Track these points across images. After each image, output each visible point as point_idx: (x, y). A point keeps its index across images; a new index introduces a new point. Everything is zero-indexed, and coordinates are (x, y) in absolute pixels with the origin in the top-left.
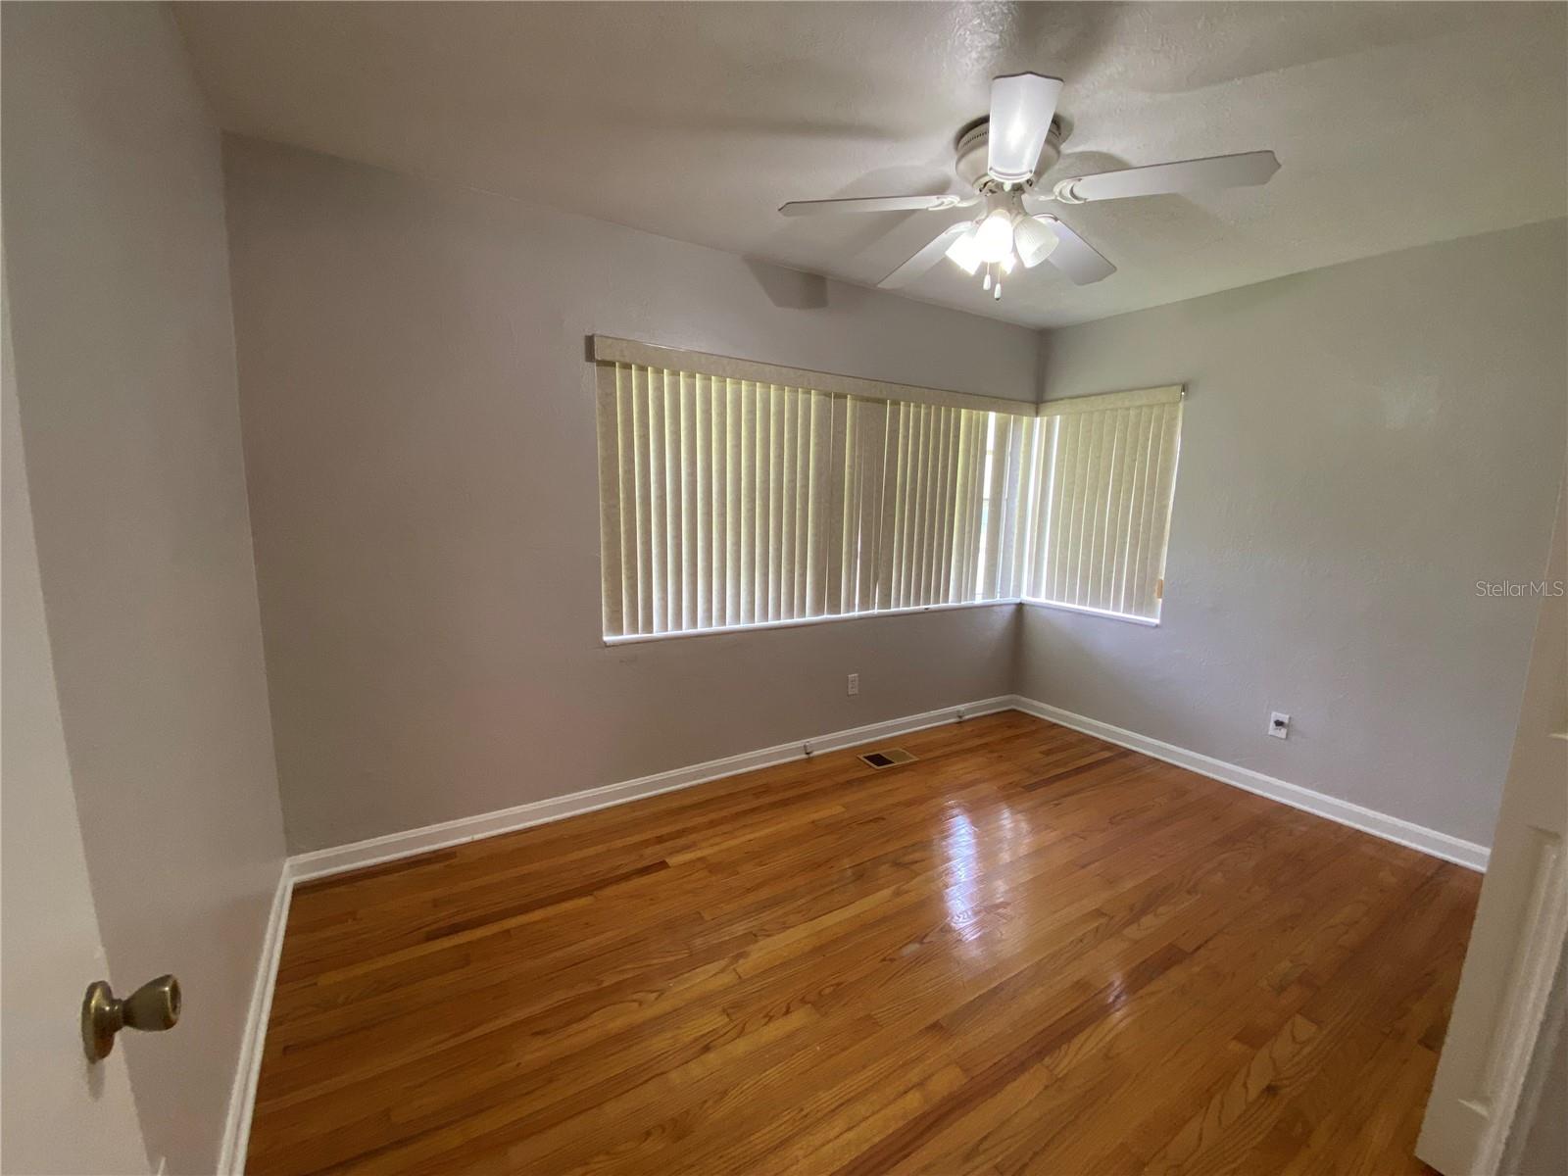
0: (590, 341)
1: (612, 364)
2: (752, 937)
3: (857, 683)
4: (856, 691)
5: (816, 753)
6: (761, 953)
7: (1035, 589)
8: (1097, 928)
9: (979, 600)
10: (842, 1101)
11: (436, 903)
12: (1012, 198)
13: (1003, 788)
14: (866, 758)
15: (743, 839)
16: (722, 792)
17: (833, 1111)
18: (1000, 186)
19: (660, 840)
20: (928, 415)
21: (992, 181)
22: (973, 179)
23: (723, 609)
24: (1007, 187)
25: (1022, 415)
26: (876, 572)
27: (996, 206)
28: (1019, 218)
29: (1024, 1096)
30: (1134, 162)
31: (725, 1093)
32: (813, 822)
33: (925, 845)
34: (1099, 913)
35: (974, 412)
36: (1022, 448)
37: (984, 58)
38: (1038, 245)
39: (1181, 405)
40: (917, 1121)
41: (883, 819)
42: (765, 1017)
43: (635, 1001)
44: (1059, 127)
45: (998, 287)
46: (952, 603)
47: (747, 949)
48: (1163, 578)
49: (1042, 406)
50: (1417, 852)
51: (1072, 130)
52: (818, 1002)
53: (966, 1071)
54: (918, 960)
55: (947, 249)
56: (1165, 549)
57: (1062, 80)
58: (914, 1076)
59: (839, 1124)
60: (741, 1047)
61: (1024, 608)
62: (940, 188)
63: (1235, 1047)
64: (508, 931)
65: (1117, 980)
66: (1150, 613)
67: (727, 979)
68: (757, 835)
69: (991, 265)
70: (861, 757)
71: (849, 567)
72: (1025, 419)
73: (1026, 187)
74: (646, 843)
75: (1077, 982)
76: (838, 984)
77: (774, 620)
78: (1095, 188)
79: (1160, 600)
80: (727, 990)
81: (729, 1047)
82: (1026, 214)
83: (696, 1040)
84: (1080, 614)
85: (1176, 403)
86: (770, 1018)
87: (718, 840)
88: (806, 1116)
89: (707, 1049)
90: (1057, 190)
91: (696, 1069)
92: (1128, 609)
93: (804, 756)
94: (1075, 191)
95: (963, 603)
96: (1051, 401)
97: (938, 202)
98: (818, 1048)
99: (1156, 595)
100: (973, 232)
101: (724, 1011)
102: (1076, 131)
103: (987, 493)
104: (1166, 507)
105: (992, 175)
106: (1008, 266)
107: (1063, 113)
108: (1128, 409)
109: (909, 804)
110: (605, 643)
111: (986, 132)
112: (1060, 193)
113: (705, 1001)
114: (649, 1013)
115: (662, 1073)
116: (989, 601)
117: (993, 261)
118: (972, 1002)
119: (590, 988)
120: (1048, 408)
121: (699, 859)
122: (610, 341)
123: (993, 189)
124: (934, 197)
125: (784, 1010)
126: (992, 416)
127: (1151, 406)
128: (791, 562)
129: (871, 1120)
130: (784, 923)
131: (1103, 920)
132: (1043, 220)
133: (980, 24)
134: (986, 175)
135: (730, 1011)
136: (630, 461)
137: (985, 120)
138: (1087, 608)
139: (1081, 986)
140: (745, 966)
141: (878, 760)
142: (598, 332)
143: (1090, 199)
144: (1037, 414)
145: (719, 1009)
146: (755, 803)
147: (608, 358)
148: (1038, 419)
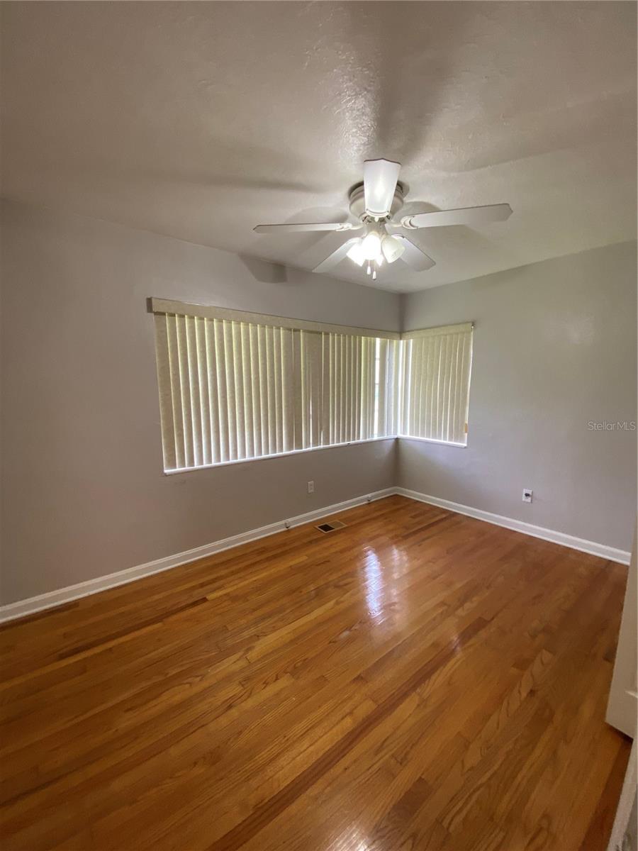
0: (149, 301)
1: (164, 314)
2: (258, 637)
3: (313, 487)
4: (312, 491)
5: (292, 527)
6: (262, 646)
7: (404, 431)
8: (442, 613)
9: (376, 438)
10: (308, 728)
11: (65, 636)
12: (380, 225)
13: (392, 538)
14: (320, 527)
15: (251, 580)
16: (239, 554)
17: (302, 735)
18: (373, 219)
19: (202, 585)
20: (344, 340)
21: (368, 216)
22: (359, 215)
23: (235, 451)
24: (377, 220)
25: (394, 339)
26: (321, 425)
27: (371, 230)
28: (384, 236)
29: (407, 711)
30: (442, 208)
31: (241, 732)
32: (290, 567)
33: (353, 574)
34: (443, 603)
35: (369, 338)
36: (394, 356)
37: (360, 150)
38: (395, 250)
39: (472, 333)
40: (350, 734)
41: (329, 561)
42: (264, 683)
43: (187, 683)
44: (401, 187)
45: (375, 273)
46: (362, 440)
47: (254, 645)
48: (467, 422)
49: (404, 334)
50: (596, 557)
51: (409, 190)
52: (295, 672)
53: (375, 702)
54: (350, 640)
55: (347, 252)
56: (467, 408)
57: (399, 163)
58: (347, 708)
59: (306, 743)
60: (249, 704)
61: (400, 441)
62: (342, 219)
63: (514, 671)
64: (110, 649)
65: (455, 638)
66: (462, 440)
67: (242, 663)
68: (258, 577)
69: (371, 261)
70: (317, 527)
71: (306, 424)
72: (395, 341)
73: (387, 219)
74: (193, 588)
75: (433, 644)
76: (305, 660)
77: (265, 454)
78: (422, 221)
79: (466, 434)
80: (242, 670)
81: (243, 704)
82: (387, 234)
83: (224, 702)
84: (427, 442)
85: (469, 332)
86: (266, 684)
87: (236, 582)
88: (287, 740)
89: (230, 707)
90: (402, 221)
91: (224, 721)
92: (450, 440)
93: (286, 529)
94: (412, 222)
95: (368, 440)
96: (408, 331)
97: (341, 227)
98: (294, 699)
99: (464, 431)
100: (360, 243)
101: (240, 683)
102: (411, 190)
103: (377, 380)
104: (467, 385)
105: (368, 213)
106: (379, 262)
107: (402, 180)
108: (446, 335)
109: (342, 552)
110: (165, 474)
111: (363, 190)
112: (404, 224)
113: (228, 679)
114: (196, 689)
115: (203, 726)
116: (381, 438)
117: (372, 259)
118: (377, 662)
119: (161, 678)
120: (407, 335)
121: (225, 595)
122: (162, 301)
123: (370, 220)
124: (338, 224)
125: (274, 678)
126: (378, 340)
127: (457, 334)
128: (274, 422)
129: (324, 737)
130: (274, 627)
131: (445, 608)
132: (397, 238)
133: (356, 132)
134: (365, 213)
135: (243, 683)
136: (176, 368)
137: (361, 184)
138: (431, 440)
139: (435, 645)
140: (253, 655)
141: (326, 528)
142: (155, 296)
143: (420, 226)
144: (401, 339)
145: (237, 682)
146: (258, 559)
147: (162, 311)
148: (402, 341)
